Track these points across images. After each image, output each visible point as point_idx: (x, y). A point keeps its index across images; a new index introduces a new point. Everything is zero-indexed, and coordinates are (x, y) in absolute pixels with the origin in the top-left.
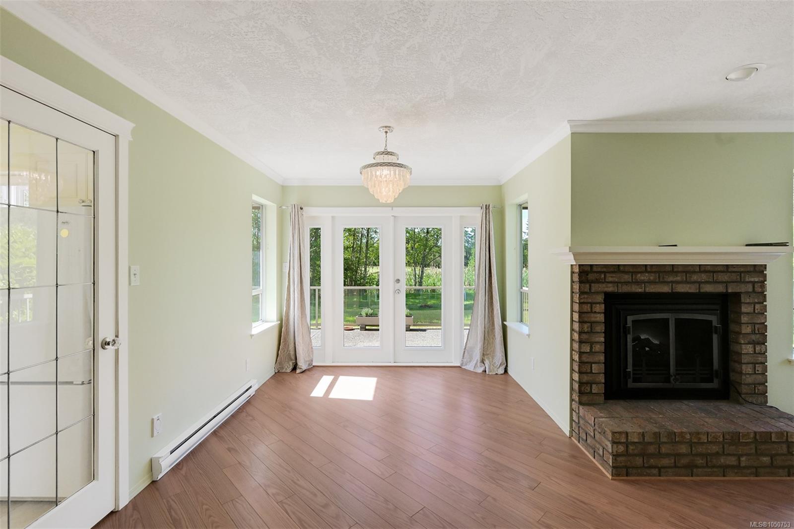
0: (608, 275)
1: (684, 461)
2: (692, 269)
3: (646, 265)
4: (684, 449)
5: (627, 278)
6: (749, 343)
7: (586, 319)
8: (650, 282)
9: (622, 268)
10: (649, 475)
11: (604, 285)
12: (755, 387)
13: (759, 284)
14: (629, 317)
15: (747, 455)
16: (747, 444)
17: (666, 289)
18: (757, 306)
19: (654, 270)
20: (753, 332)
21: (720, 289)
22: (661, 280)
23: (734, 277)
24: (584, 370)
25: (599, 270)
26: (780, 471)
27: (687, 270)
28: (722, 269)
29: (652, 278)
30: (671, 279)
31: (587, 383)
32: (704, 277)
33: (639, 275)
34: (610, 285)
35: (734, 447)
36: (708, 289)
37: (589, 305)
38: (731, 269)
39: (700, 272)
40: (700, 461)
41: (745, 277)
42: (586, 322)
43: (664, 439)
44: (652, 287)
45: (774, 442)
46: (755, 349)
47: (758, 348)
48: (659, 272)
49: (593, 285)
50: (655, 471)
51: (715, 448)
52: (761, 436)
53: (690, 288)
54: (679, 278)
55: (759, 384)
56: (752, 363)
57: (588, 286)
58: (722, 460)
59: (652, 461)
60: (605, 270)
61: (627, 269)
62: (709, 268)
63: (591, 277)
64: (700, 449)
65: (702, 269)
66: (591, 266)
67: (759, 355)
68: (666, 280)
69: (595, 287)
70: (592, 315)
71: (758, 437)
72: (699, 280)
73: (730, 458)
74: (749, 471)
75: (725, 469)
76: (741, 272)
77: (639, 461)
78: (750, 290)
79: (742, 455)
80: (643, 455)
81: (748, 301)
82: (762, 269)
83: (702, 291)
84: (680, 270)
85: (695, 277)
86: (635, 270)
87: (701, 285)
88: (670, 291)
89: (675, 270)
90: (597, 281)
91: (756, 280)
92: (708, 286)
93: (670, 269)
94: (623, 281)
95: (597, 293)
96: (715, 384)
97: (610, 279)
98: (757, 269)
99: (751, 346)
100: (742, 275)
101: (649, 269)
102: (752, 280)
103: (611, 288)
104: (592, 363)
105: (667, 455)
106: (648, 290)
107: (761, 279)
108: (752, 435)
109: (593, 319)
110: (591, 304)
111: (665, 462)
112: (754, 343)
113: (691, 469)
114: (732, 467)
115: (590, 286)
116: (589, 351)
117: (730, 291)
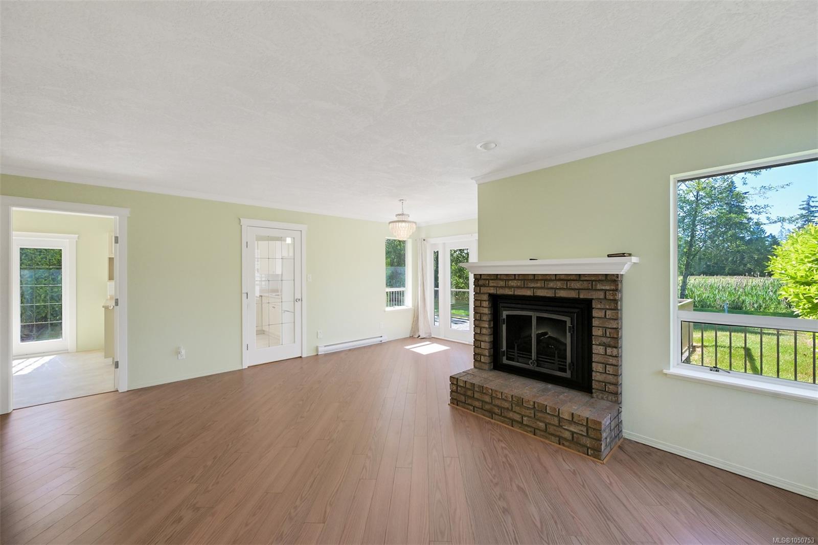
0: (490, 281)
1: (487, 407)
2: (549, 278)
3: (515, 275)
4: (487, 399)
5: (502, 283)
6: (599, 345)
7: (478, 311)
8: (518, 287)
9: (499, 276)
10: (467, 409)
11: (488, 288)
12: (605, 385)
13: (611, 292)
14: (504, 312)
15: (528, 417)
16: (528, 408)
17: (529, 293)
18: (608, 312)
19: (520, 278)
20: (605, 335)
21: (573, 295)
22: (526, 286)
23: (585, 285)
24: (477, 345)
25: (485, 278)
26: (553, 438)
27: (546, 279)
28: (575, 278)
29: (519, 284)
30: (533, 285)
31: (478, 354)
32: (559, 284)
33: (510, 282)
34: (492, 288)
35: (518, 408)
36: (562, 294)
37: (479, 301)
38: (583, 278)
39: (556, 280)
40: (496, 410)
41: (596, 285)
42: (477, 313)
43: (476, 389)
44: (519, 290)
45: (548, 414)
46: (606, 351)
47: (609, 350)
48: (524, 280)
49: (481, 288)
50: (472, 408)
51: (506, 405)
52: (538, 406)
53: (547, 292)
54: (539, 285)
55: (609, 383)
56: (603, 363)
57: (478, 288)
58: (511, 415)
59: (469, 401)
60: (488, 278)
61: (502, 277)
62: (562, 277)
63: (481, 282)
64: (497, 402)
65: (557, 278)
66: (481, 275)
67: (611, 357)
68: (529, 286)
69: (484, 290)
70: (481, 308)
71: (536, 406)
72: (555, 287)
73: (516, 414)
74: (529, 429)
75: (512, 422)
76: (592, 281)
77: (462, 398)
78: (602, 296)
79: (525, 416)
80: (465, 395)
81: (599, 306)
82: (615, 278)
83: (557, 295)
84: (540, 278)
85: (551, 285)
86: (508, 278)
87: (556, 291)
88: (532, 295)
89: (536, 278)
90: (484, 286)
91: (608, 288)
92: (562, 291)
93: (532, 278)
94: (499, 286)
95: (484, 294)
96: (568, 375)
97: (491, 284)
98: (609, 278)
99: (602, 347)
100: (594, 283)
101: (517, 278)
102: (603, 288)
103: (492, 291)
104: (481, 341)
105: (478, 400)
106: (516, 293)
107: (613, 287)
108: (532, 403)
109: (482, 312)
110: (481, 301)
111: (477, 404)
112: (606, 346)
113: (491, 414)
114: (517, 422)
115: (480, 289)
116: (479, 332)
117: (582, 297)
